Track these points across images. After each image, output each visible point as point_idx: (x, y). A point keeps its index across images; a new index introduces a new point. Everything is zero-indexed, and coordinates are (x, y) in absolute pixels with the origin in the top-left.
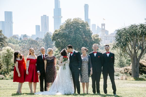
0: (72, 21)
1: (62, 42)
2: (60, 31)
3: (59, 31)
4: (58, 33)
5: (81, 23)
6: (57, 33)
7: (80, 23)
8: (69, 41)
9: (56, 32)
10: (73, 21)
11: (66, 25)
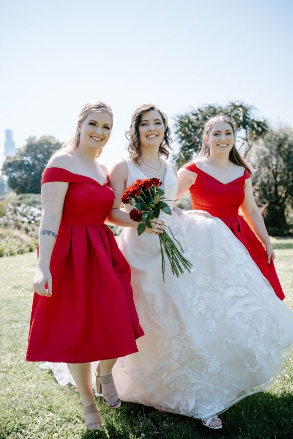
0: (37, 140)
1: (20, 177)
2: (16, 157)
3: (14, 159)
4: (13, 162)
5: (54, 143)
6: (11, 161)
7: (52, 143)
8: (34, 176)
9: (8, 161)
10: (40, 141)
11: (28, 147)
